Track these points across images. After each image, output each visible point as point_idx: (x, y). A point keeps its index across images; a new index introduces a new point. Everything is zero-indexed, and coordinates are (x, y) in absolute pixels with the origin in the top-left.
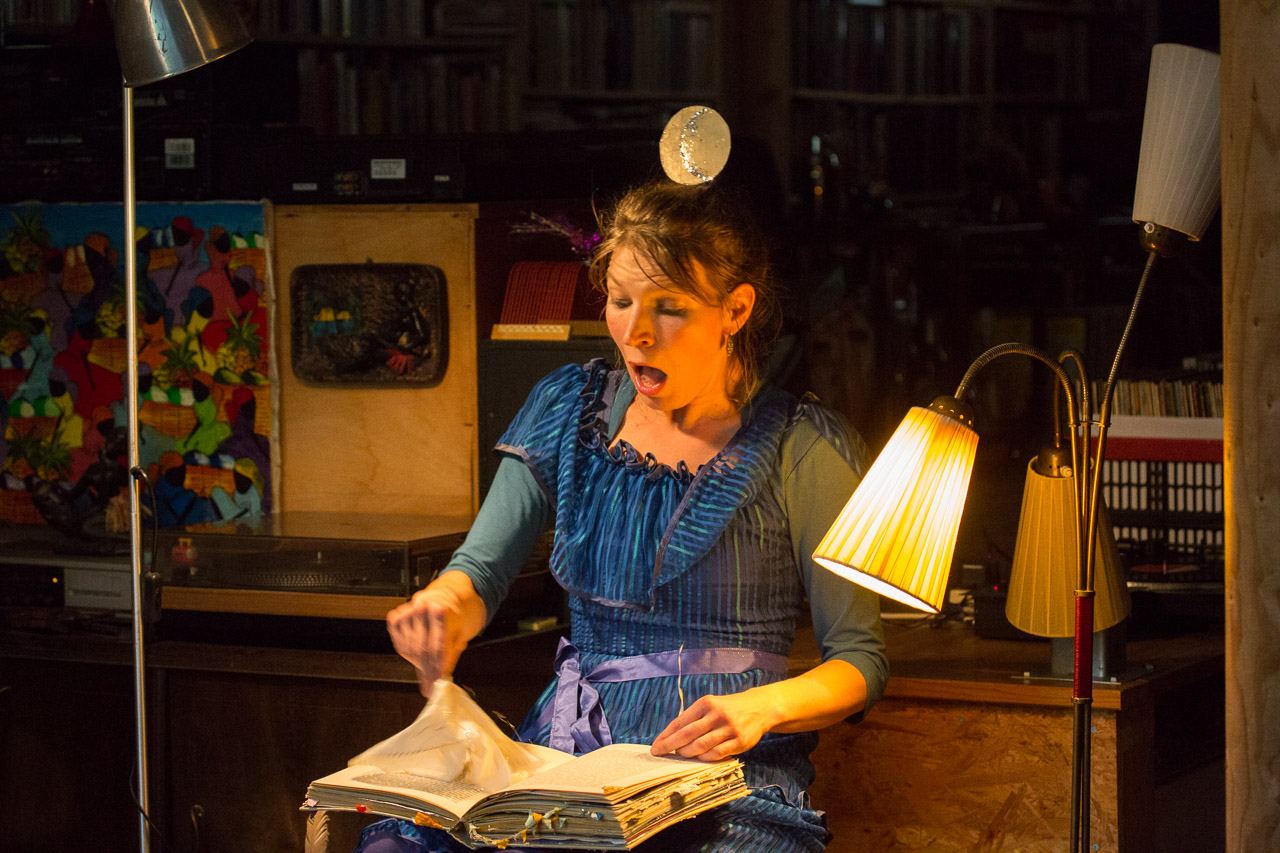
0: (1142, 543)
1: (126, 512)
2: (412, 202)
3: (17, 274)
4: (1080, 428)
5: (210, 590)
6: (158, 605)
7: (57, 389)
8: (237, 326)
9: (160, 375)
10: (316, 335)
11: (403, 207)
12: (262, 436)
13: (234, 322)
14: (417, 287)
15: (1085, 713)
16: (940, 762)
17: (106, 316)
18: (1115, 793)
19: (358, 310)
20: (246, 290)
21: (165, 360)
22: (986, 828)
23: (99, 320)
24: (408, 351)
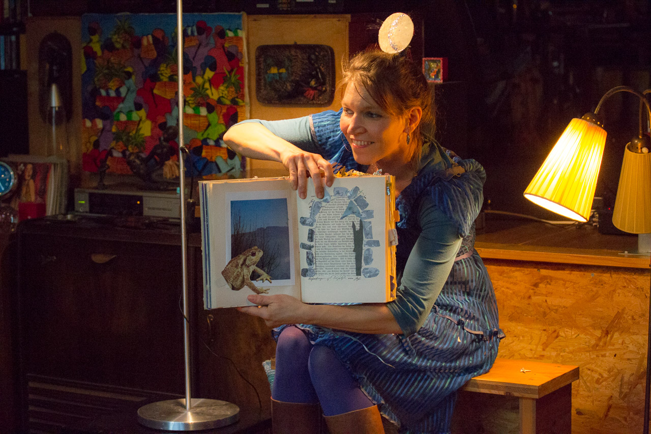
1: (173, 168)
2: (317, 13)
3: (118, 49)
6: (193, 215)
7: (138, 107)
8: (228, 76)
9: (190, 100)
10: (269, 80)
11: (312, 16)
13: (227, 73)
14: (320, 57)
17: (163, 70)
19: (289, 68)
20: (233, 58)
21: (192, 92)
22: (604, 329)
23: (159, 72)
24: (315, 89)
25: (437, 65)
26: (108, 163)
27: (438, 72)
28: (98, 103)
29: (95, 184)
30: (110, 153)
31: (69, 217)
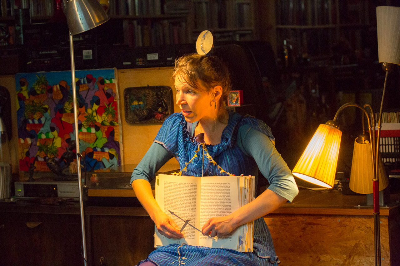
0: (393, 163)
1: (75, 167)
2: (161, 67)
3: (38, 94)
4: (372, 128)
5: (102, 190)
6: (87, 195)
7: (52, 129)
8: (107, 108)
9: (84, 124)
10: (132, 109)
11: (158, 68)
12: (117, 141)
13: (107, 106)
14: (164, 93)
15: (377, 218)
16: (333, 234)
17: (67, 106)
18: (388, 242)
19: (145, 101)
20: (110, 96)
21: (86, 119)
22: (348, 254)
23: (65, 107)
24: (161, 113)
25: (237, 95)
26: (35, 165)
27: (237, 99)
28: (27, 128)
29: (27, 179)
30: (36, 159)
31: (12, 200)
